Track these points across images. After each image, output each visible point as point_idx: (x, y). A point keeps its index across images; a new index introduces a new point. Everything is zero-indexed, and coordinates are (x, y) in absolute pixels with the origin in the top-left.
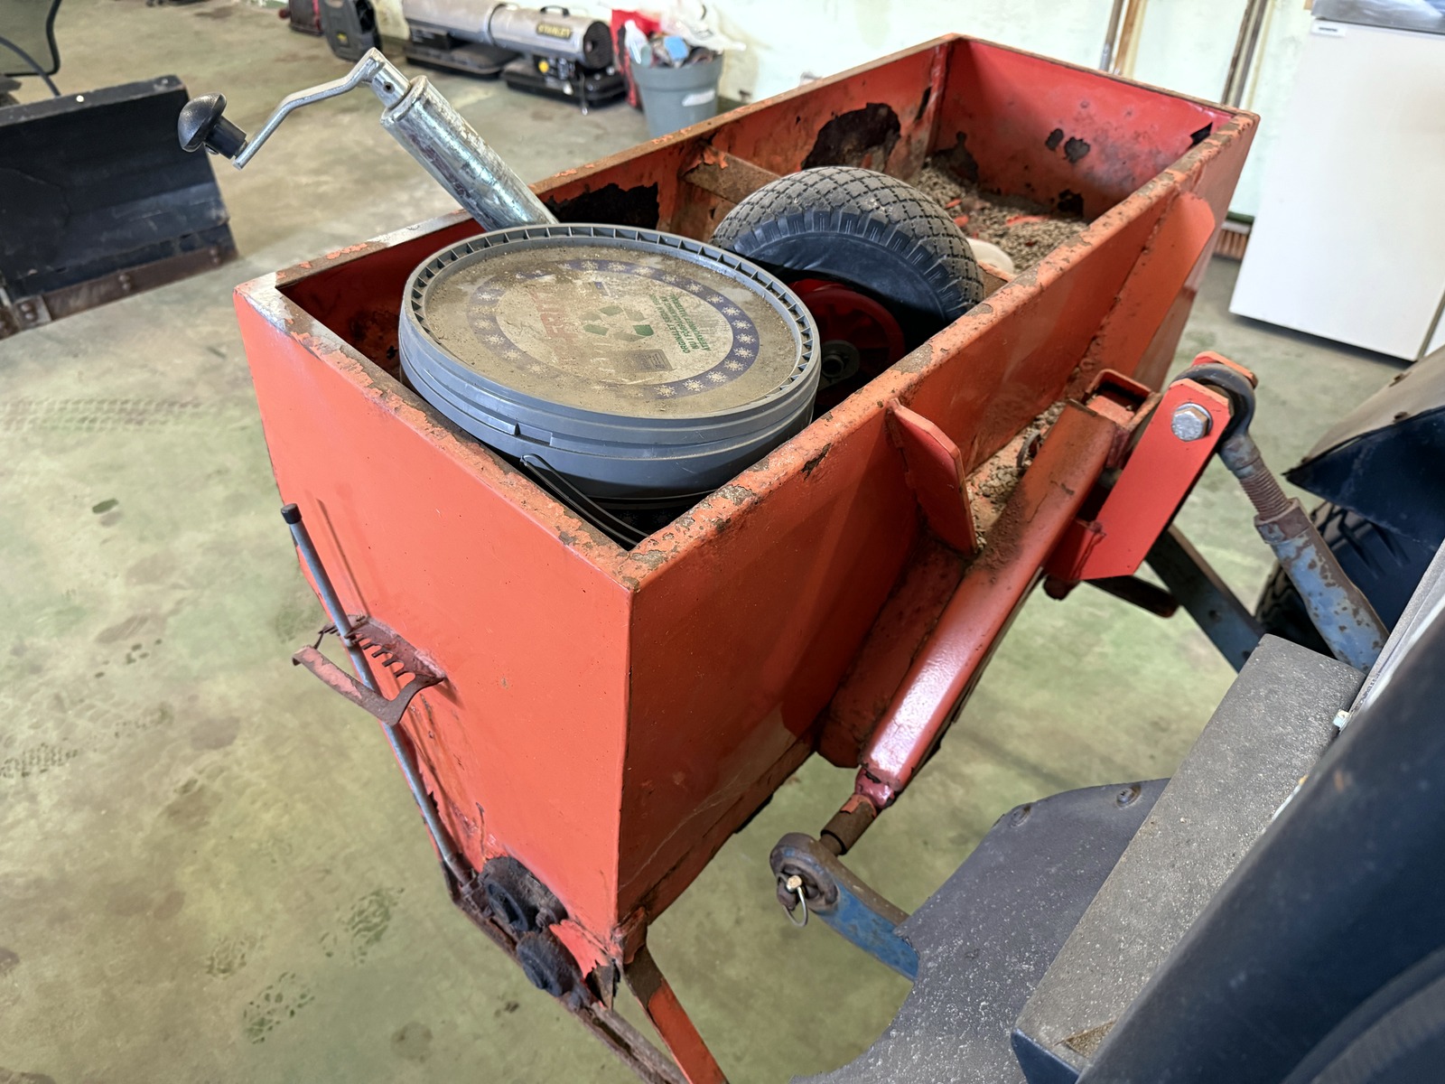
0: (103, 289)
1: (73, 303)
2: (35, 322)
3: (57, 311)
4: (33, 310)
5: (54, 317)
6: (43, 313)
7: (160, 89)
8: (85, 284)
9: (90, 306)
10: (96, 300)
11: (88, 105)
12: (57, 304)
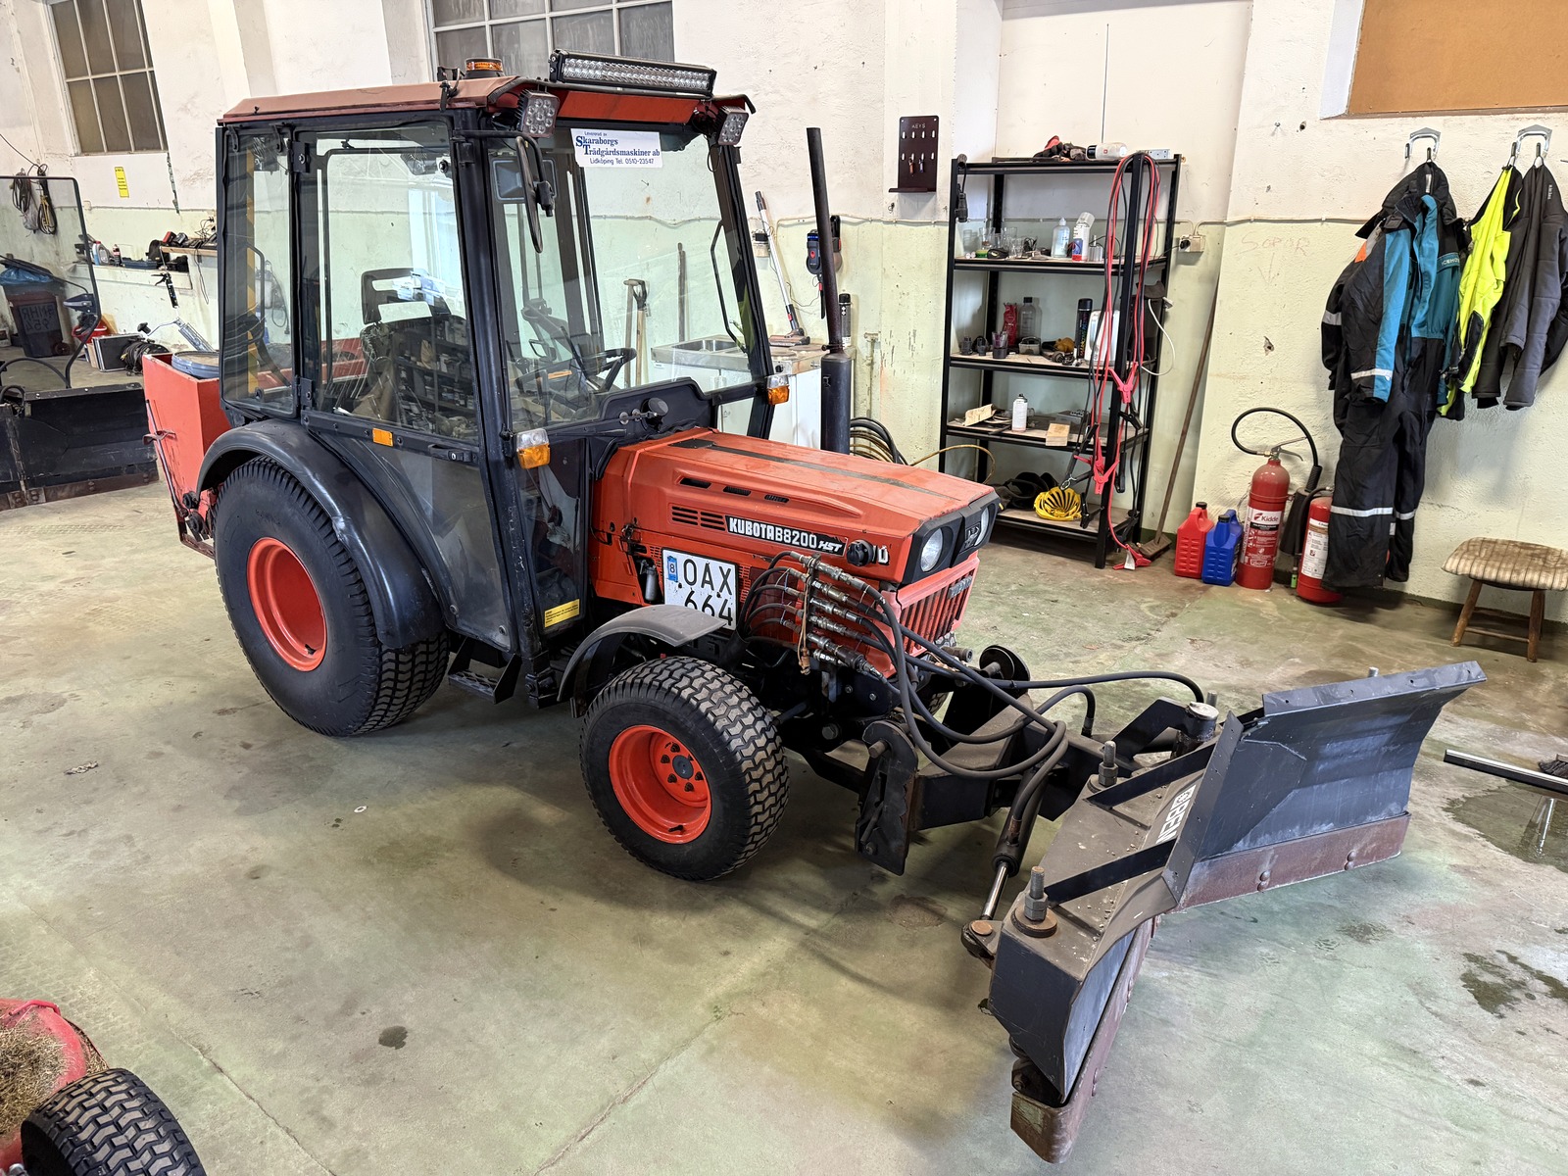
0: (78, 489)
1: (59, 494)
2: (37, 502)
3: (50, 496)
4: (38, 495)
5: (48, 500)
6: (43, 497)
7: (130, 389)
8: (69, 485)
9: (69, 497)
10: (73, 494)
11: (90, 393)
12: (51, 494)
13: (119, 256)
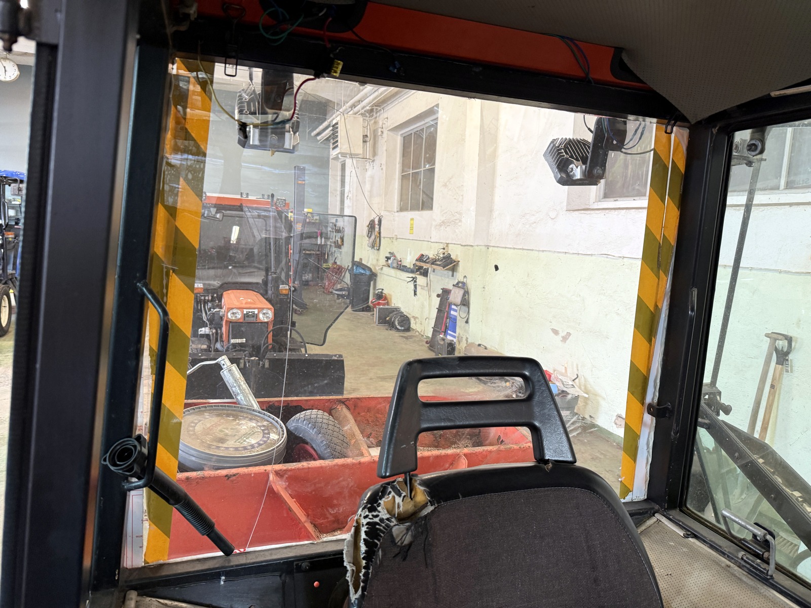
7: (335, 358)
11: (308, 358)
13: (401, 264)
